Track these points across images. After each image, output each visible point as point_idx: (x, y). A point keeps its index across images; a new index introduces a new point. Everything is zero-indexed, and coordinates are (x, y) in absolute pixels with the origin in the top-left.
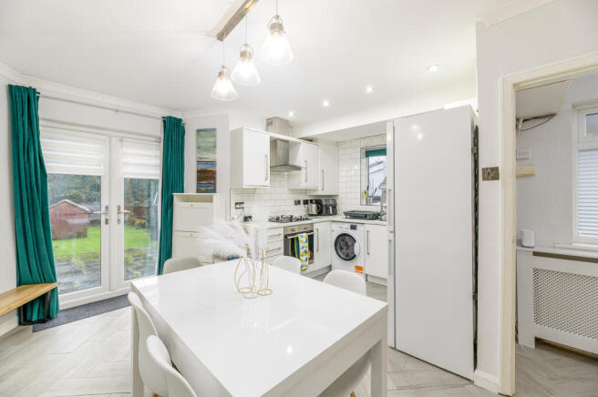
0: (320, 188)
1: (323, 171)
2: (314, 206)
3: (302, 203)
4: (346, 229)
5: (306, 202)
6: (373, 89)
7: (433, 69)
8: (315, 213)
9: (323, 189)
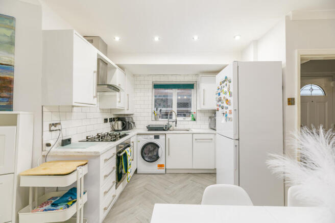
0: (126, 108)
1: (128, 95)
2: (120, 123)
3: (109, 120)
4: (151, 139)
5: (111, 120)
6: (198, 38)
7: (238, 38)
8: (120, 128)
9: (128, 110)
